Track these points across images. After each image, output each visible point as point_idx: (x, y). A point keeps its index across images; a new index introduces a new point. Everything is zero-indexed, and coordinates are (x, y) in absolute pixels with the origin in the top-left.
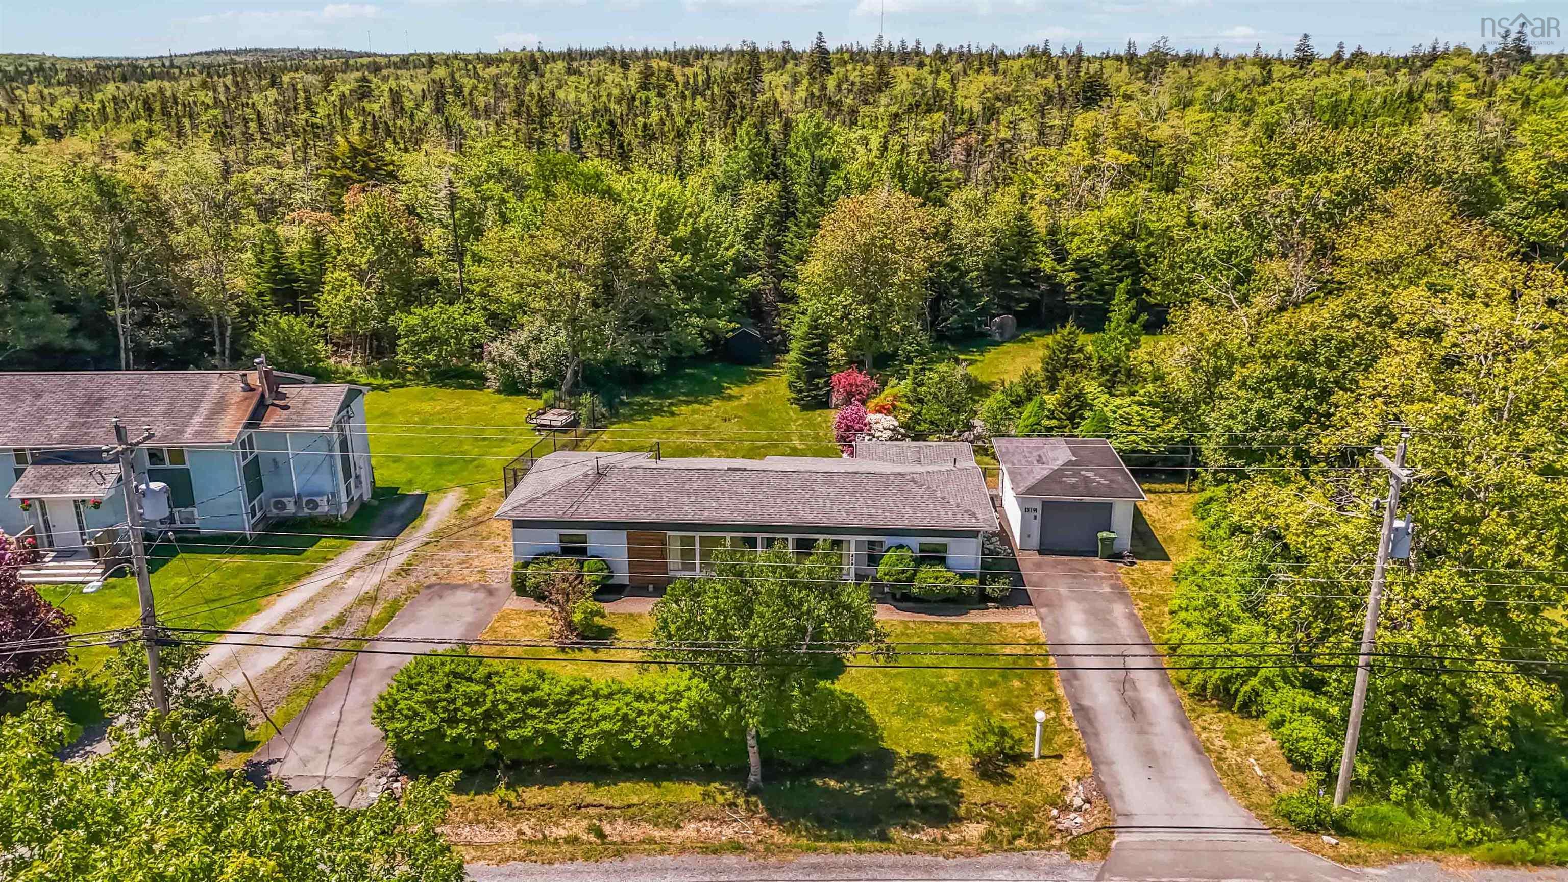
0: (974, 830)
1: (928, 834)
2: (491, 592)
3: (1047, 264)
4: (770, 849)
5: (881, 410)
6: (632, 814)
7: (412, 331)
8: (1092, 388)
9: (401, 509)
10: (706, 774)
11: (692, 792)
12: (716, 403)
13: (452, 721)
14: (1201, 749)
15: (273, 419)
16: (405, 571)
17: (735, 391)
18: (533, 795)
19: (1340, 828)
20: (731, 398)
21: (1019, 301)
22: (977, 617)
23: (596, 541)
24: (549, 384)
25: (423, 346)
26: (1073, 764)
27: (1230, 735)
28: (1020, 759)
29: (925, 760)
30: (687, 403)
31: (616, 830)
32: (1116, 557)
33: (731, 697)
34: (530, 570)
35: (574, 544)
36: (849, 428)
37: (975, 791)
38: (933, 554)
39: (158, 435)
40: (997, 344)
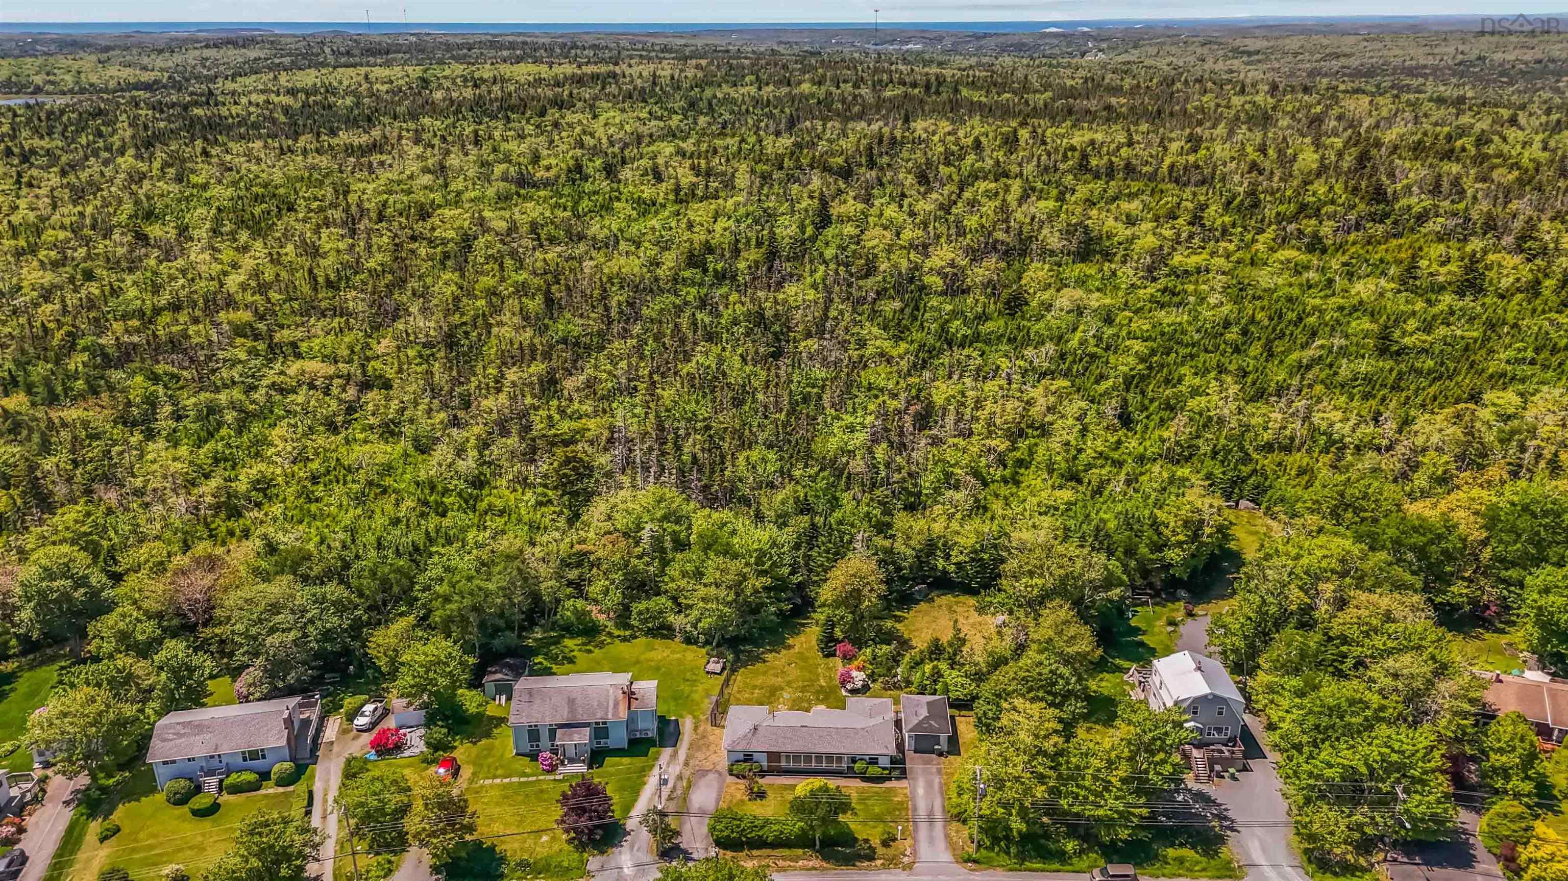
0: (879, 862)
1: (866, 864)
2: (720, 774)
3: (941, 563)
4: (824, 869)
5: (859, 669)
6: (784, 858)
7: (640, 613)
8: (943, 666)
9: (672, 728)
10: (803, 846)
11: (800, 852)
12: (784, 652)
13: (733, 832)
14: (947, 836)
15: (634, 704)
16: (686, 764)
17: (790, 643)
18: (755, 852)
19: (975, 861)
20: (790, 647)
21: (928, 578)
22: (888, 784)
23: (756, 756)
24: (707, 643)
25: (646, 621)
26: (909, 841)
27: (957, 832)
28: (894, 840)
29: (866, 841)
30: (771, 651)
31: (781, 863)
32: (941, 754)
33: (812, 827)
34: (735, 767)
35: (748, 758)
36: (846, 679)
37: (880, 850)
38: (873, 761)
39: (599, 716)
40: (917, 602)
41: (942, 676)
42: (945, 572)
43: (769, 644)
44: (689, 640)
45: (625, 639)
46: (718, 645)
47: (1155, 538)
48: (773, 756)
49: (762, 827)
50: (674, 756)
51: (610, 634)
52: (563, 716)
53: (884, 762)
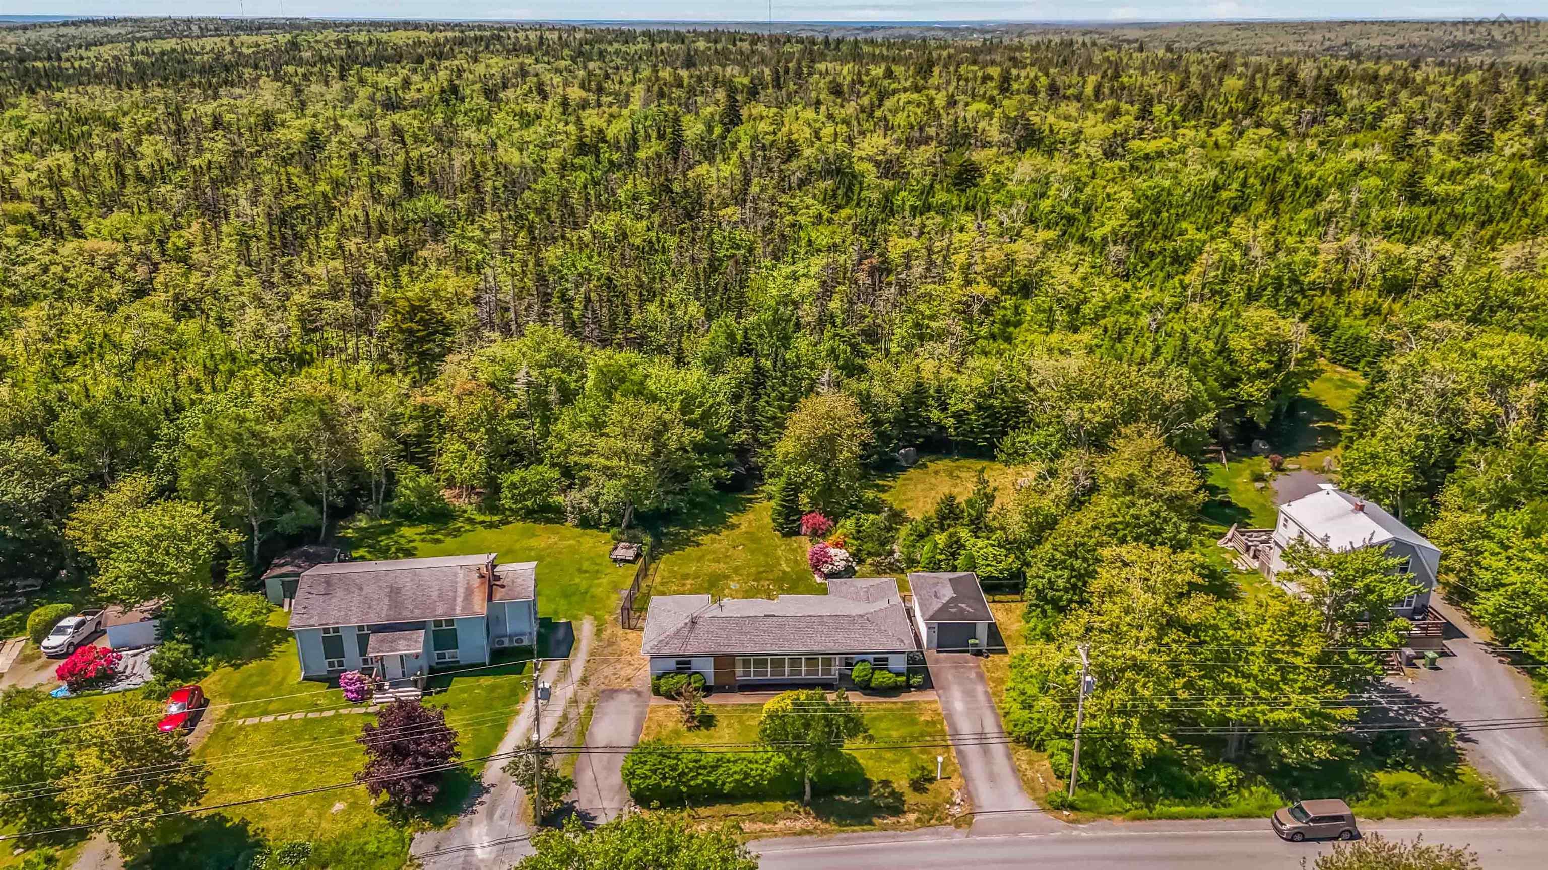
0: (912, 817)
1: (891, 820)
2: (639, 694)
3: (935, 415)
4: (823, 832)
5: (837, 545)
6: (752, 818)
7: (513, 486)
8: (964, 533)
9: (561, 634)
10: (783, 797)
11: (778, 806)
12: (725, 532)
13: (664, 779)
14: (1016, 770)
16: (584, 681)
17: (734, 520)
18: (703, 811)
19: (1072, 807)
20: (733, 527)
21: (917, 437)
22: (906, 697)
23: (696, 663)
24: (612, 523)
25: (523, 497)
26: (956, 781)
27: (1031, 762)
28: (932, 780)
29: (886, 783)
30: (706, 532)
32: (978, 653)
33: (799, 762)
34: (662, 681)
35: (684, 665)
36: (819, 561)
37: (911, 798)
38: (881, 662)
39: (441, 612)
40: (904, 469)
41: (963, 546)
42: (942, 428)
43: (703, 524)
44: (586, 523)
45: (491, 525)
46: (630, 526)
47: (1227, 368)
48: (723, 661)
49: (715, 768)
50: (565, 671)
51: (471, 521)
52: (380, 614)
53: (898, 663)
